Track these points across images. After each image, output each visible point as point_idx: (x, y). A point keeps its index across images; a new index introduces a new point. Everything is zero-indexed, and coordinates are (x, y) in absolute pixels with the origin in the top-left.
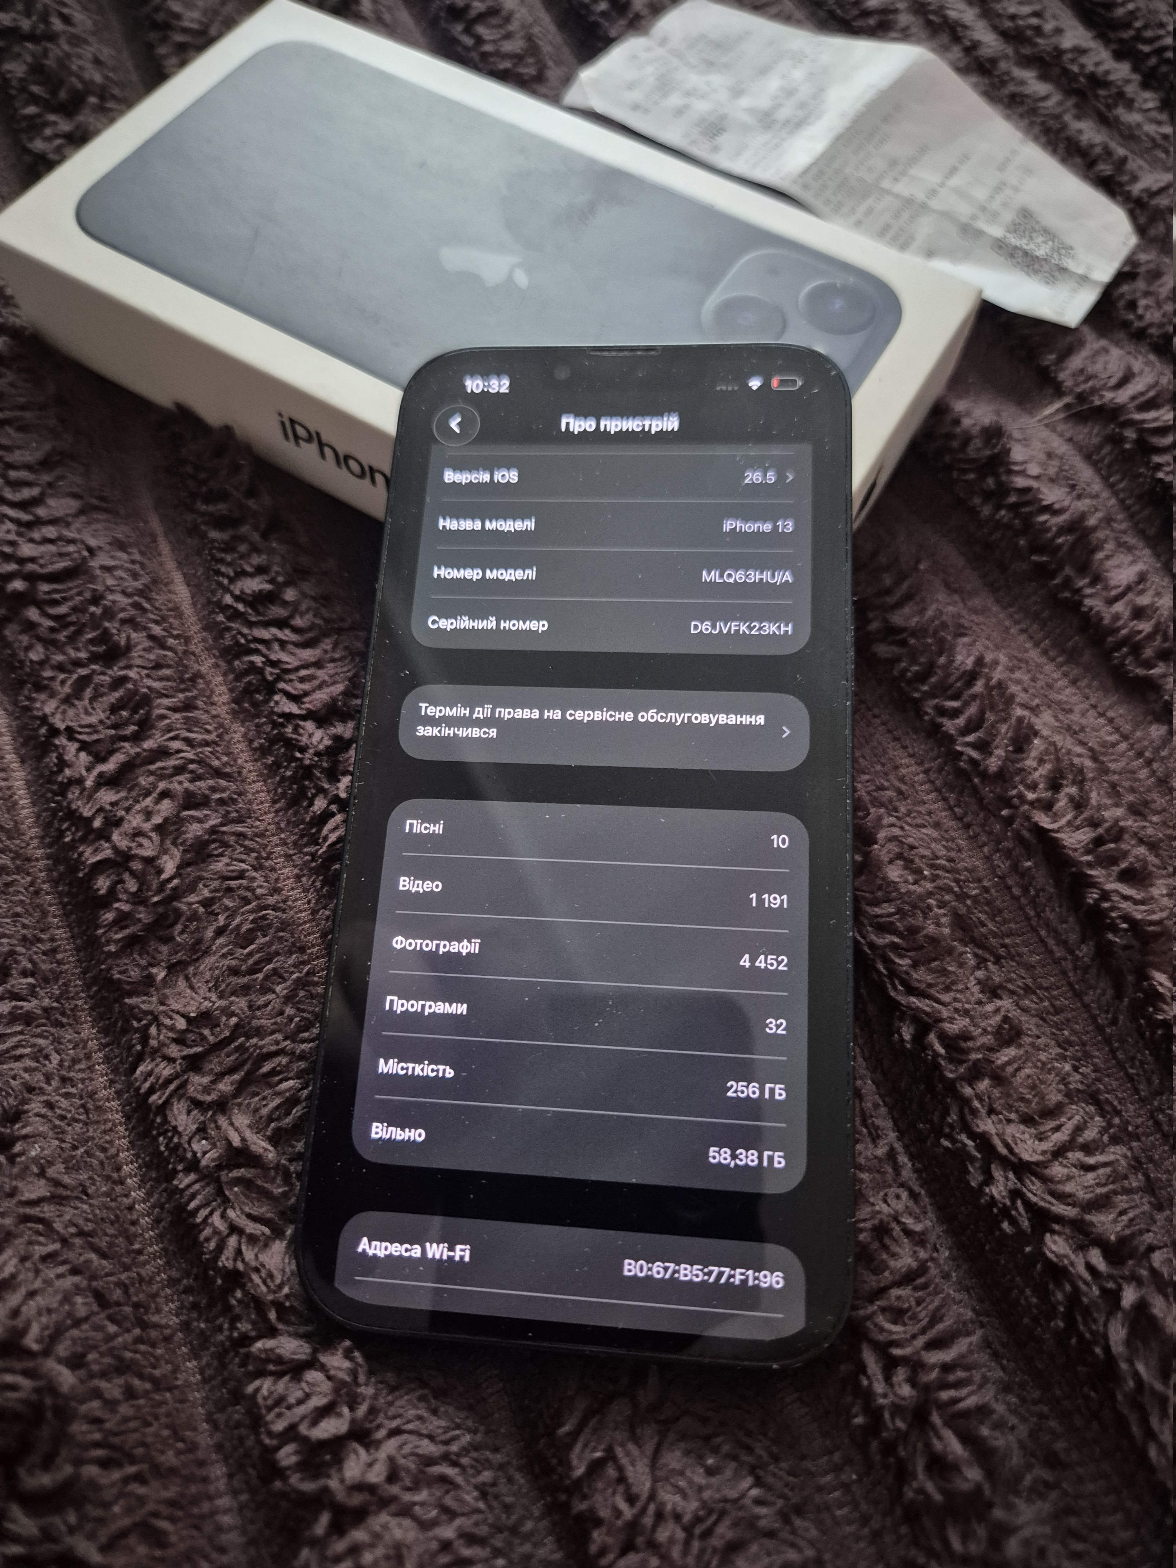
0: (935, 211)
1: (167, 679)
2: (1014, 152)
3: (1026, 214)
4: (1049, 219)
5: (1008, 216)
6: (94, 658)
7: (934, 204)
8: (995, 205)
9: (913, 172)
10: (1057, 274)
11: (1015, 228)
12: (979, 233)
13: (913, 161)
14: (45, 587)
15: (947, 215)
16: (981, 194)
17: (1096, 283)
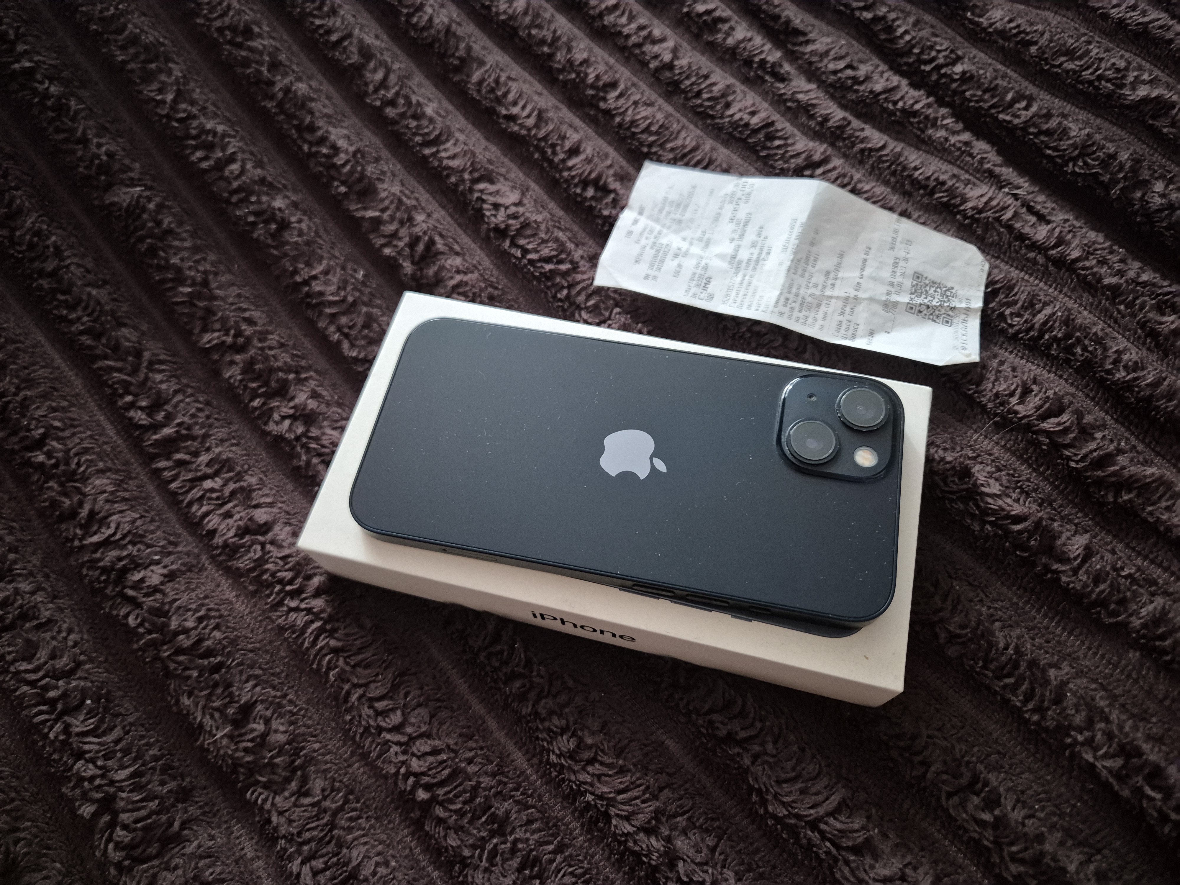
0: (864, 299)
1: (539, 830)
2: (896, 231)
3: (917, 276)
4: (933, 273)
5: (908, 283)
6: (493, 834)
7: (861, 295)
8: (898, 279)
9: (840, 275)
10: (950, 313)
11: (915, 291)
12: (896, 304)
13: (838, 267)
14: (441, 791)
15: (872, 300)
16: (886, 274)
17: (975, 310)
